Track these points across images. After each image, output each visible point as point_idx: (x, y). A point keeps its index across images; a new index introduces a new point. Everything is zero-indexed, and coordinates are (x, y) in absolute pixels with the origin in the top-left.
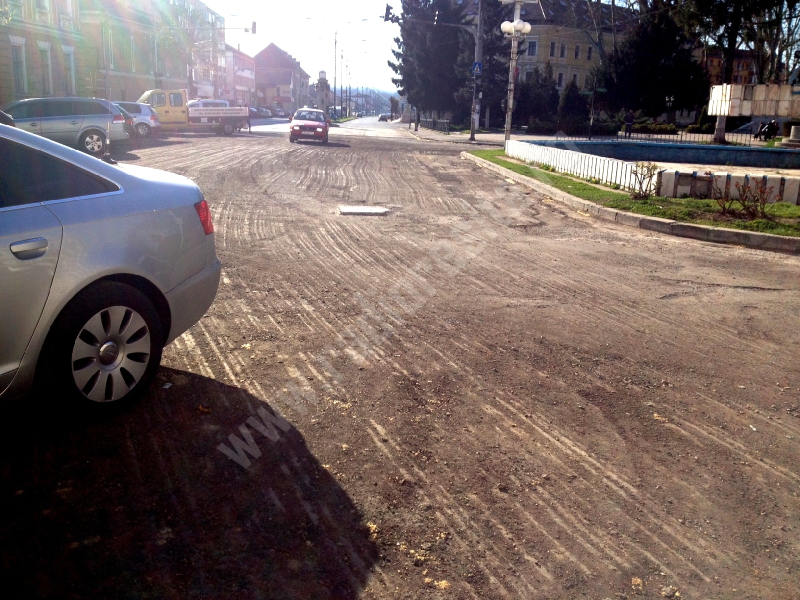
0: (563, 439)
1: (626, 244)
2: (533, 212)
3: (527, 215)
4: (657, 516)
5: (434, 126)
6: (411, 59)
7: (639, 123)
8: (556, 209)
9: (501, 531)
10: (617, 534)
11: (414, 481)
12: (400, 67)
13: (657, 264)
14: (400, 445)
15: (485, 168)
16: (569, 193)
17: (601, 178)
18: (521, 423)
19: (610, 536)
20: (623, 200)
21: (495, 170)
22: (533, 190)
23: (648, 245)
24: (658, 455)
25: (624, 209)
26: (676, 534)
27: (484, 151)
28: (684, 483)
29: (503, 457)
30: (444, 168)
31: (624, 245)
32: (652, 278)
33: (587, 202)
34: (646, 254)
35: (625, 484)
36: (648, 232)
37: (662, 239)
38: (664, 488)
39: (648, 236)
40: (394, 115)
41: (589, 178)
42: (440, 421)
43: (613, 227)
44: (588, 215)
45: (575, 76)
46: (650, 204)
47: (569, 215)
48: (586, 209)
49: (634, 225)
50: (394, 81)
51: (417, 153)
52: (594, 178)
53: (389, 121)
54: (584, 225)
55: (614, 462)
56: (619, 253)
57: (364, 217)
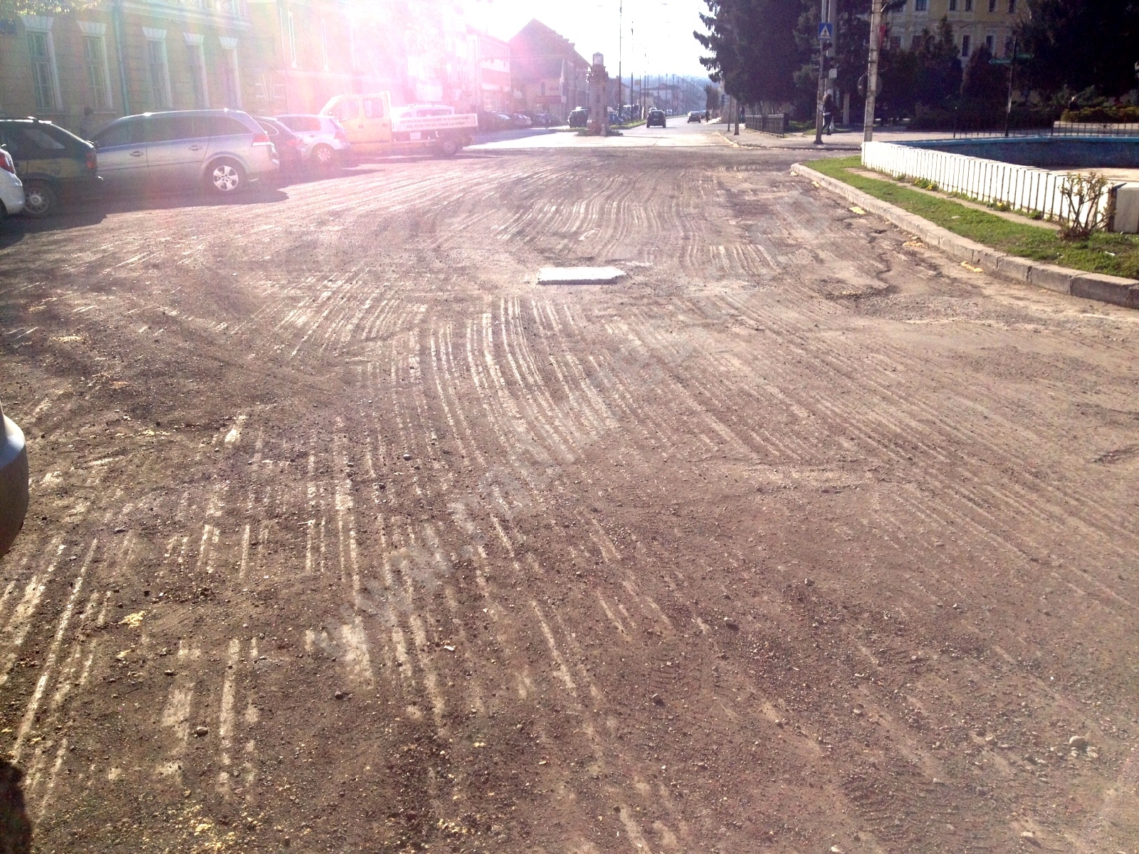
1: (1041, 328)
2: (881, 266)
3: (868, 273)
5: (763, 126)
6: (729, 27)
7: (1090, 106)
8: (923, 260)
12: (713, 38)
13: (1097, 374)
15: (824, 189)
16: (950, 229)
17: (1012, 201)
20: (1044, 242)
21: (837, 191)
22: (892, 224)
23: (1084, 330)
25: (1045, 259)
27: (829, 161)
30: (755, 191)
31: (1036, 331)
32: (1083, 409)
33: (979, 247)
34: (1077, 353)
36: (1085, 303)
37: (1112, 318)
39: (1084, 311)
40: (711, 112)
41: (992, 202)
43: (1021, 294)
44: (979, 270)
45: (989, 39)
46: (1093, 250)
47: (945, 271)
48: (975, 259)
49: (1061, 289)
50: (704, 61)
51: (723, 169)
52: (1001, 201)
53: (703, 121)
54: (966, 291)
56: (1025, 351)
57: (574, 288)
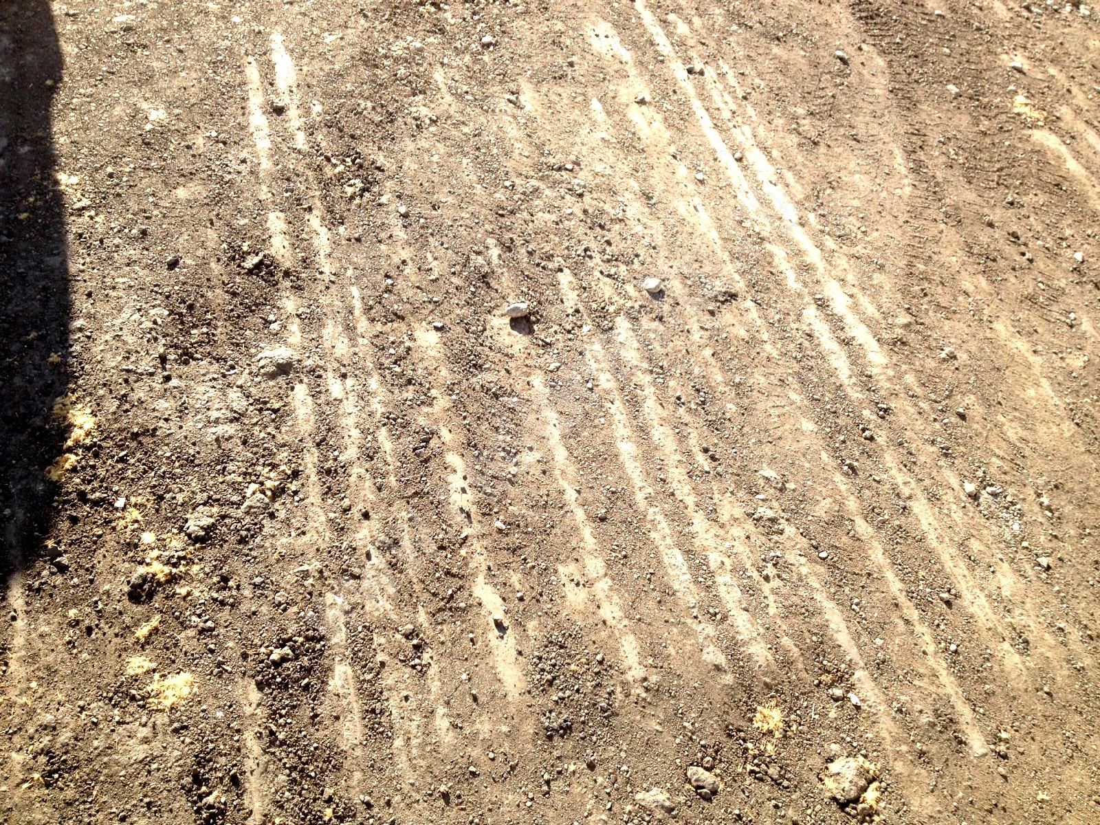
0: (755, 157)
4: (909, 464)
9: (451, 478)
10: (773, 520)
11: (288, 264)
14: (311, 130)
18: (666, 92)
19: (750, 526)
24: (984, 236)
26: (940, 539)
28: (1021, 345)
29: (571, 206)
35: (861, 334)
38: (963, 357)
42: (457, 62)
55: (859, 249)
